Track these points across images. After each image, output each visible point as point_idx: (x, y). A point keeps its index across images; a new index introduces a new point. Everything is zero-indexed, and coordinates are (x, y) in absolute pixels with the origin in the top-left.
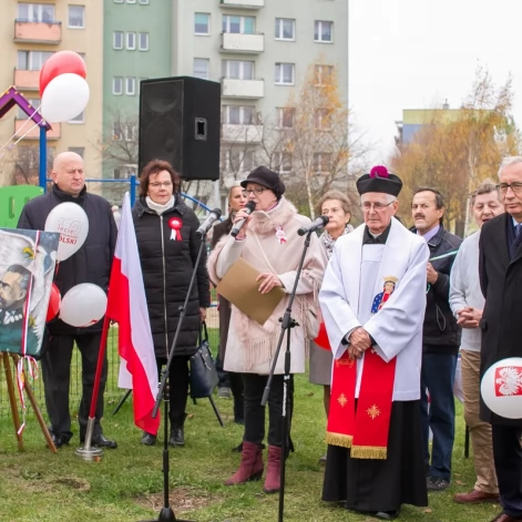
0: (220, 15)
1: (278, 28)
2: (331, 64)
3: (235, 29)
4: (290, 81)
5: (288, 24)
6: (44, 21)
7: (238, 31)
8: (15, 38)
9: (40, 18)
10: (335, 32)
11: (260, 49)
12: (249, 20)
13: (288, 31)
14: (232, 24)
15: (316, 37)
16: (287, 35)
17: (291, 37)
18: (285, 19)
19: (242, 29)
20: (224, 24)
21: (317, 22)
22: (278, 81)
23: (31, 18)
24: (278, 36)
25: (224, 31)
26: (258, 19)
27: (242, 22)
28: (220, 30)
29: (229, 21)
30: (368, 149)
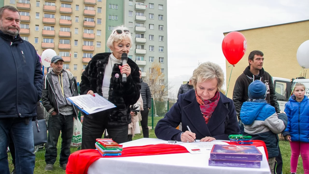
0: (135, 56)
1: (150, 59)
2: (163, 68)
3: (139, 59)
4: (153, 72)
5: (152, 58)
6: (90, 57)
7: (140, 60)
8: (83, 62)
9: (89, 57)
10: (164, 60)
11: (145, 64)
12: (143, 57)
13: (152, 60)
14: (138, 58)
15: (160, 62)
16: (152, 61)
17: (153, 61)
18: (151, 57)
19: (141, 59)
20: (136, 58)
21: (160, 58)
22: (150, 72)
23: (87, 56)
24: (150, 61)
25: (136, 60)
26: (145, 57)
27: (141, 58)
28: (135, 59)
29: (137, 57)
30: (171, 88)
